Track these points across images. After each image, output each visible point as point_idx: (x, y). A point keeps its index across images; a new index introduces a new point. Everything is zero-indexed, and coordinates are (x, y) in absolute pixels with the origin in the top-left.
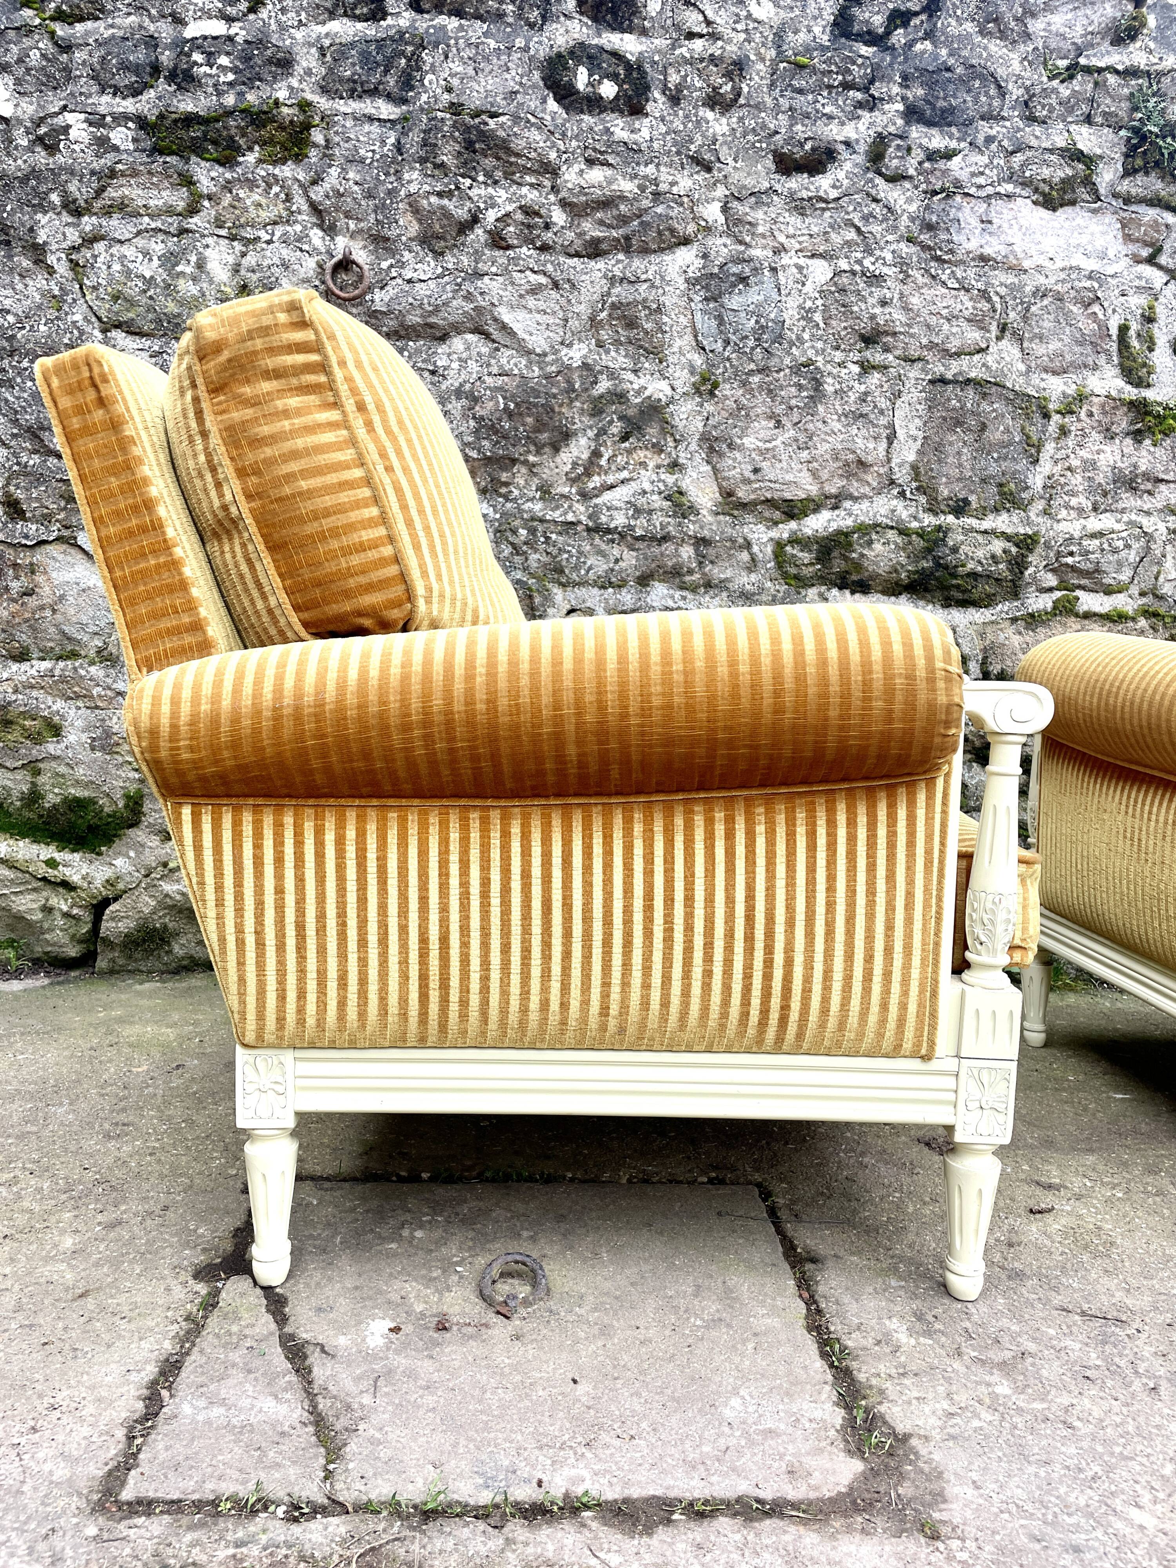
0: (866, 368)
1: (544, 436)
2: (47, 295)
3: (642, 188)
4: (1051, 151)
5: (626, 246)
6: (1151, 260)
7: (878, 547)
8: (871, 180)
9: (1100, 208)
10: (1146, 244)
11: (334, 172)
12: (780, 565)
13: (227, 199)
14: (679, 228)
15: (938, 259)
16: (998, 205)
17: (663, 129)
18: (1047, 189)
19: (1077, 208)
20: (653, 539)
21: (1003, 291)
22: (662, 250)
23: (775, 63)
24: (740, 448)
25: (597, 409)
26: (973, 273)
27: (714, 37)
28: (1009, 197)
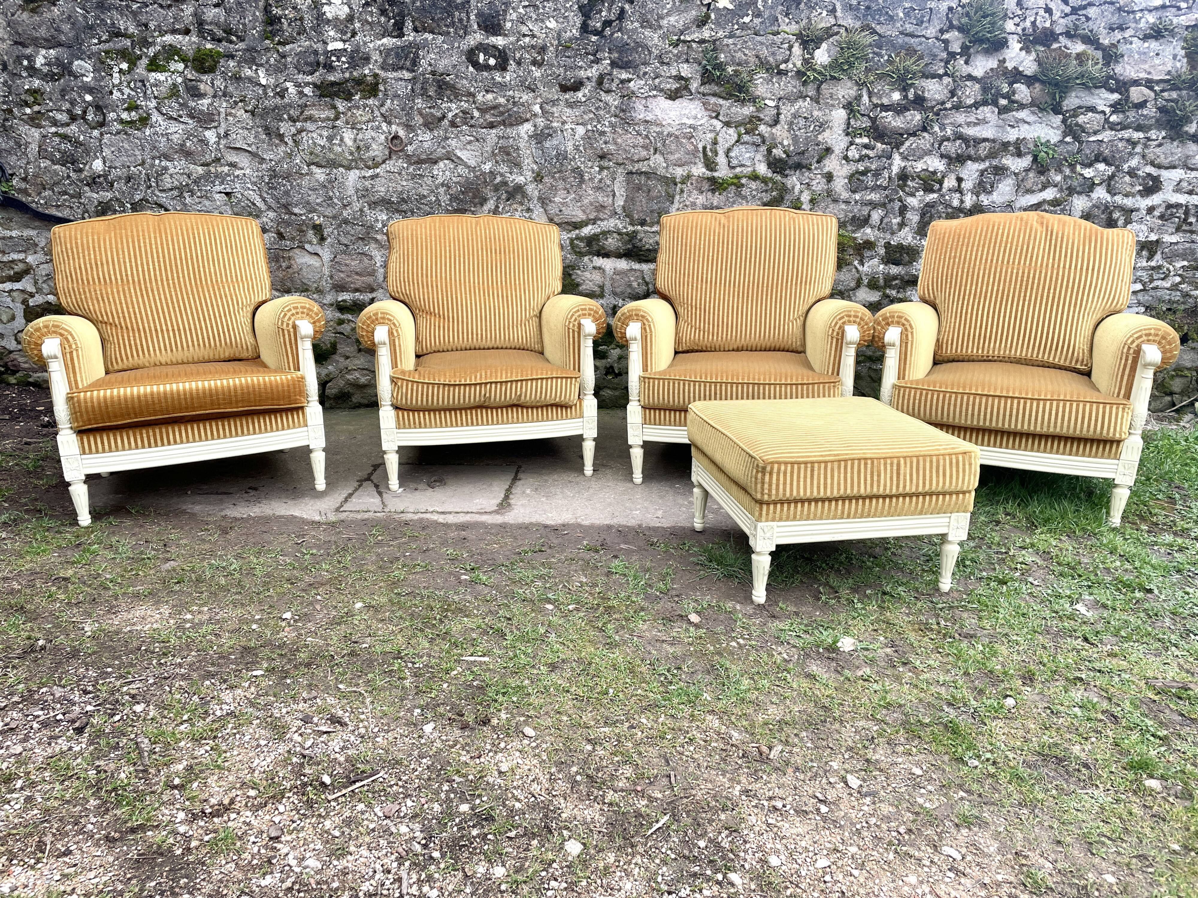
0: (602, 168)
1: (477, 200)
2: (285, 152)
3: (508, 101)
4: (670, 77)
5: (503, 123)
6: (716, 117)
7: (610, 240)
8: (599, 93)
9: (693, 98)
10: (714, 112)
11: (389, 101)
12: (572, 248)
13: (349, 113)
14: (524, 115)
15: (628, 123)
16: (650, 100)
17: (515, 76)
18: (669, 93)
19: (684, 99)
21: (654, 134)
22: (517, 124)
23: (557, 46)
24: (554, 202)
25: (496, 188)
26: (642, 128)
27: (533, 36)
28: (655, 96)
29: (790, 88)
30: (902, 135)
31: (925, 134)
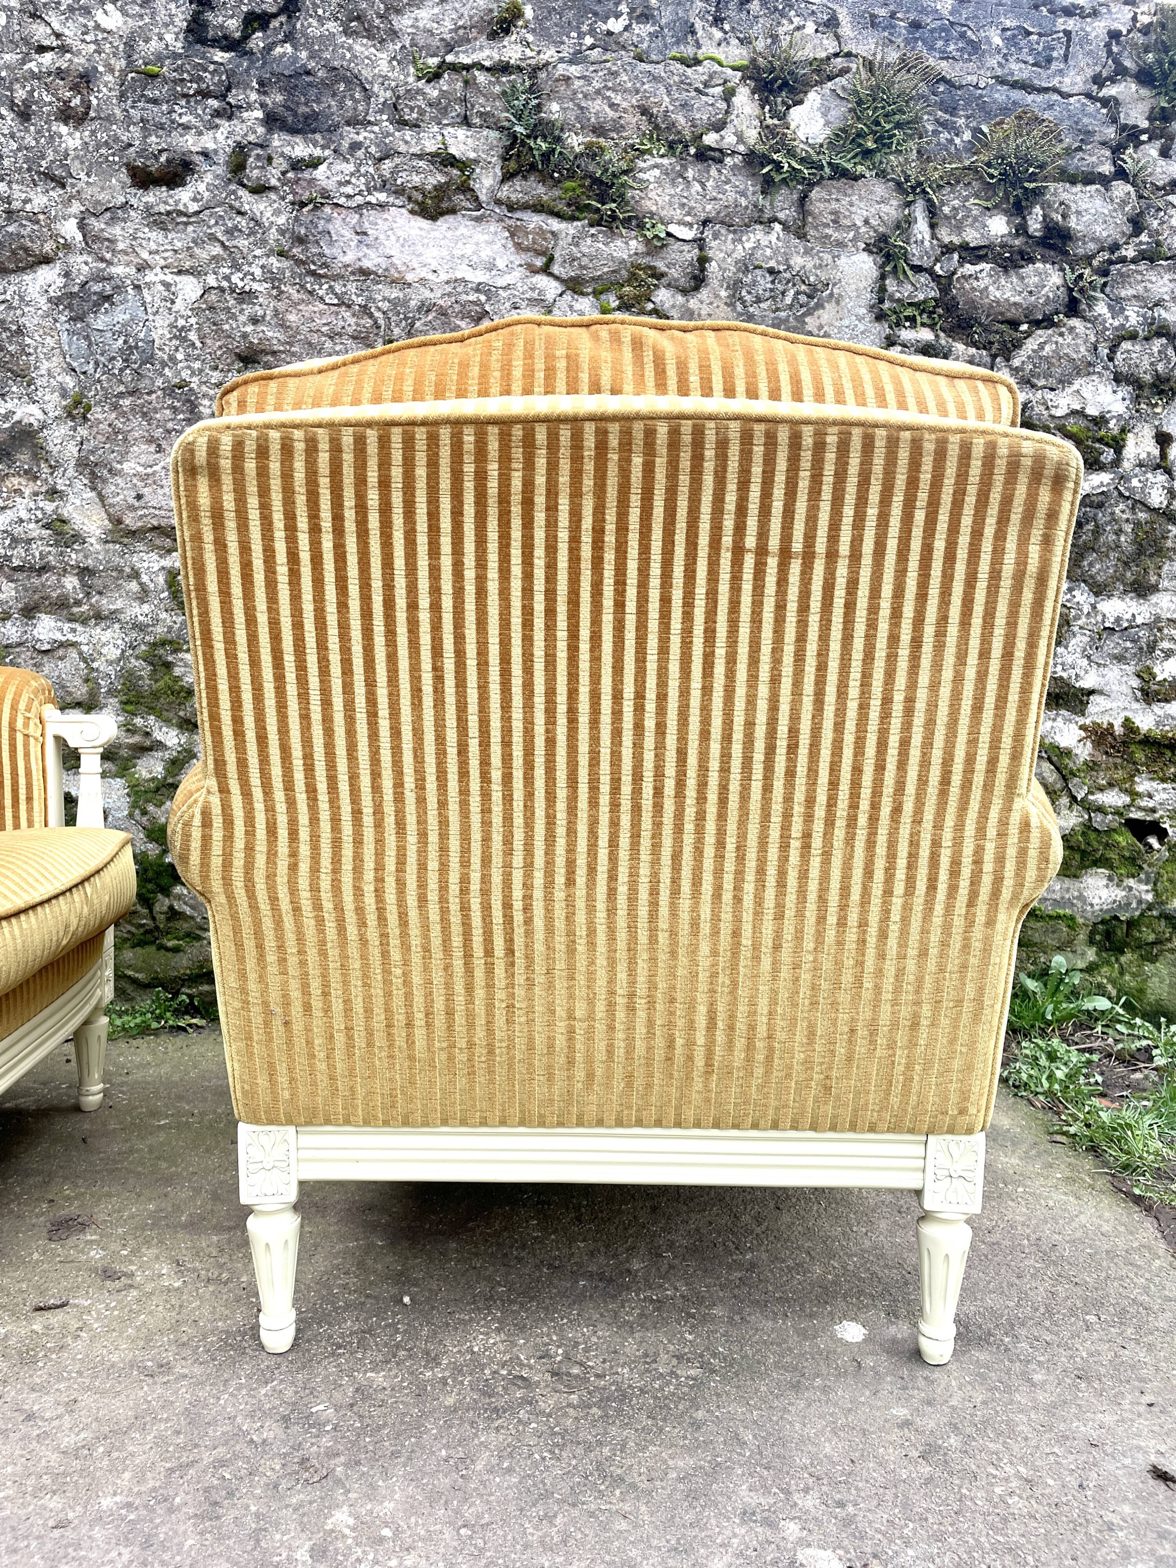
4: (420, 157)
6: (546, 270)
8: (234, 192)
9: (483, 216)
10: (539, 253)
12: (173, 595)
14: (35, 247)
15: (313, 273)
16: (371, 215)
17: (15, 146)
18: (420, 198)
19: (459, 217)
20: (32, 569)
21: (385, 306)
22: (23, 270)
23: (124, 73)
24: (121, 474)
26: (352, 288)
27: (64, 49)
28: (382, 206)
29: (731, 195)
30: (1014, 324)
31: (1075, 322)
